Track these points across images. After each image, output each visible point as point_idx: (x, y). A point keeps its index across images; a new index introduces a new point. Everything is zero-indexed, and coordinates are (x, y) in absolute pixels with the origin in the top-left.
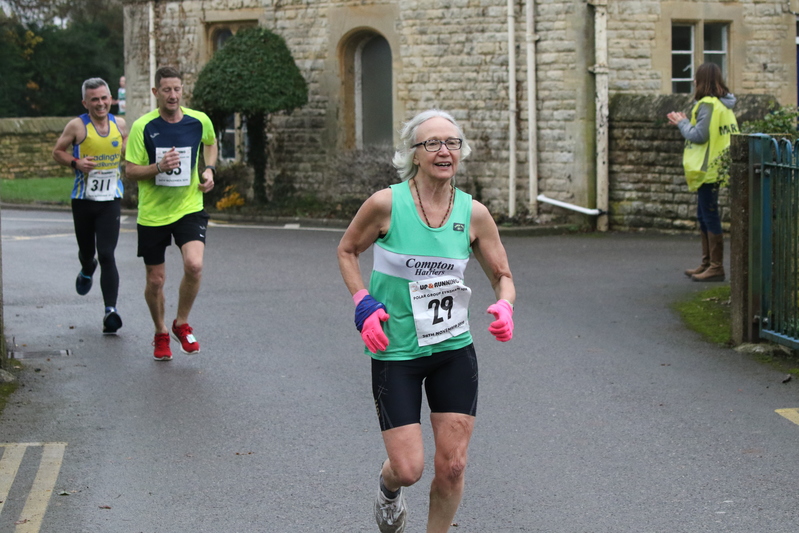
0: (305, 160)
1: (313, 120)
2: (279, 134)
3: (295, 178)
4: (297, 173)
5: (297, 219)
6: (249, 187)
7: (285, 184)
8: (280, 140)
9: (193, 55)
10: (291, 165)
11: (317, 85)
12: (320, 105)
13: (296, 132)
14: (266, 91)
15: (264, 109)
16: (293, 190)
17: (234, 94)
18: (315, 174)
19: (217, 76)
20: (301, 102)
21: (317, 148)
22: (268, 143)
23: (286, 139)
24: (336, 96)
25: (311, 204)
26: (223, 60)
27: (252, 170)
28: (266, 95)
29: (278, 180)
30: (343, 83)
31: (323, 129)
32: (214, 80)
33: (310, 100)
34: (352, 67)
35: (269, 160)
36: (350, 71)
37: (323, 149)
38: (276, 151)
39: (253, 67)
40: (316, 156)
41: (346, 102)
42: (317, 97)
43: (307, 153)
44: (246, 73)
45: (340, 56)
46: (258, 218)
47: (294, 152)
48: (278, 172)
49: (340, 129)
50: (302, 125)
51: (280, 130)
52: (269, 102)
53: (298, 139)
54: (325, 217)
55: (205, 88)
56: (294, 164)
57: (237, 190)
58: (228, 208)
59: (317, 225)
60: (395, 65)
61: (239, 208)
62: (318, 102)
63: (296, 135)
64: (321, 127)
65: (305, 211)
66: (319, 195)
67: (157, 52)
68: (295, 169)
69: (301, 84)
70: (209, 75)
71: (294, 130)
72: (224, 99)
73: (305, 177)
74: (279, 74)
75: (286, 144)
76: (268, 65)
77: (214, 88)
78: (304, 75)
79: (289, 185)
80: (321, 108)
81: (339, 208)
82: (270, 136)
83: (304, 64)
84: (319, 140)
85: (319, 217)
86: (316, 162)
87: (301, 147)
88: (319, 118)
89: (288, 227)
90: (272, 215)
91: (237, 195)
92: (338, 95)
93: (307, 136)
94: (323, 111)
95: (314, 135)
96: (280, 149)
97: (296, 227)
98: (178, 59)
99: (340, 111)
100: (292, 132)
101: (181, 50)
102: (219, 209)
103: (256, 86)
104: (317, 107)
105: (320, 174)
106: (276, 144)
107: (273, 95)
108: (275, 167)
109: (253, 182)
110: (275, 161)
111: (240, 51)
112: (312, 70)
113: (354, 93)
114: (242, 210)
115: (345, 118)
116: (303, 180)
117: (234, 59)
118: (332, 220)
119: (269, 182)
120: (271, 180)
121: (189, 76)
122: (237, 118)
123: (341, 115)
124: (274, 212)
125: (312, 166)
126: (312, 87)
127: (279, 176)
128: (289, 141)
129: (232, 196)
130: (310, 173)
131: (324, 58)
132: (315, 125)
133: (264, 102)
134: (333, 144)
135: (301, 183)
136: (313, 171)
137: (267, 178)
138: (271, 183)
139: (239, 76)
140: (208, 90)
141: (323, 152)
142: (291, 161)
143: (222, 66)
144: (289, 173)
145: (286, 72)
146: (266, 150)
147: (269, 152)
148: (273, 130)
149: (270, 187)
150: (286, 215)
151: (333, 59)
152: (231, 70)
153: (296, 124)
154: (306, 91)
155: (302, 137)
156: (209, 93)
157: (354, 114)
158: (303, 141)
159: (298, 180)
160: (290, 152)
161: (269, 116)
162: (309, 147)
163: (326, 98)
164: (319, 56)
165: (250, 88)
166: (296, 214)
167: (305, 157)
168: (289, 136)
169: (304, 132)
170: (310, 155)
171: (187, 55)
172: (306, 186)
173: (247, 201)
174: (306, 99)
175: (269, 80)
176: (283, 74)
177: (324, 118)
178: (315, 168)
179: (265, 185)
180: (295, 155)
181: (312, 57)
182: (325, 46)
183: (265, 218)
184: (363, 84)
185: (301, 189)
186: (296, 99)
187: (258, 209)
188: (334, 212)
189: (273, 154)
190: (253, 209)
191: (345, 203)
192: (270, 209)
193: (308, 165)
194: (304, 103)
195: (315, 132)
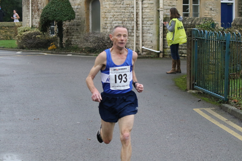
0: (75, 35)
3: (72, 41)
4: (72, 39)
5: (71, 53)
6: (58, 43)
7: (69, 42)
8: (67, 29)
9: (42, 4)
10: (70, 37)
11: (78, 13)
12: (79, 19)
13: (72, 27)
14: (63, 15)
15: (62, 20)
16: (71, 44)
17: (53, 16)
19: (48, 10)
20: (73, 18)
21: (78, 32)
22: (63, 30)
23: (69, 29)
25: (76, 48)
26: (50, 5)
27: (59, 38)
28: (63, 16)
29: (67, 41)
30: (86, 13)
32: (47, 11)
33: (76, 17)
34: (89, 8)
35: (64, 35)
36: (88, 9)
38: (66, 33)
39: (59, 8)
40: (78, 34)
41: (87, 18)
43: (75, 33)
44: (57, 9)
45: (85, 5)
46: (60, 52)
47: (71, 33)
48: (67, 39)
49: (85, 26)
50: (74, 25)
51: (68, 26)
52: (63, 18)
53: (73, 29)
55: (44, 14)
56: (71, 37)
57: (55, 44)
58: (51, 49)
59: (77, 55)
60: (101, 7)
61: (55, 49)
62: (79, 18)
63: (72, 28)
64: (79, 26)
65: (74, 51)
66: (79, 46)
67: (32, 3)
68: (72, 38)
69: (73, 13)
70: (46, 10)
71: (72, 26)
72: (50, 17)
74: (66, 10)
75: (69, 30)
76: (64, 7)
77: (47, 14)
78: (74, 10)
81: (84, 50)
82: (64, 28)
83: (74, 7)
85: (78, 52)
86: (78, 36)
87: (73, 32)
88: (79, 23)
89: (68, 55)
91: (54, 46)
92: (84, 16)
93: (75, 28)
94: (80, 21)
95: (78, 28)
96: (67, 32)
97: (71, 55)
98: (38, 5)
99: (85, 21)
100: (71, 27)
101: (39, 2)
102: (49, 50)
103: (60, 13)
104: (78, 20)
105: (79, 40)
107: (65, 16)
108: (66, 37)
109: (59, 42)
110: (66, 35)
111: (55, 3)
112: (77, 9)
113: (89, 16)
114: (56, 50)
115: (87, 23)
116: (74, 41)
117: (53, 5)
118: (81, 53)
119: (64, 41)
121: (41, 10)
122: (55, 23)
123: (85, 22)
124: (65, 51)
126: (77, 14)
128: (70, 30)
129: (53, 46)
130: (76, 39)
131: (81, 5)
132: (78, 25)
133: (62, 18)
134: (83, 31)
136: (77, 39)
137: (63, 40)
139: (55, 10)
140: (45, 14)
141: (80, 33)
142: (71, 36)
143: (50, 7)
144: (70, 39)
145: (69, 9)
146: (63, 33)
147: (64, 33)
148: (65, 26)
149: (64, 43)
150: (68, 52)
151: (83, 5)
152: (52, 8)
153: (72, 24)
154: (75, 15)
156: (46, 15)
157: (89, 22)
160: (70, 33)
161: (64, 22)
162: (76, 31)
163: (81, 17)
164: (79, 5)
165: (58, 14)
166: (71, 51)
168: (70, 28)
169: (75, 27)
171: (40, 4)
172: (75, 43)
173: (57, 48)
174: (75, 17)
175: (64, 12)
176: (68, 10)
179: (63, 43)
180: (72, 34)
181: (77, 5)
182: (81, 1)
183: (62, 52)
184: (92, 13)
185: (73, 44)
186: (71, 17)
187: (60, 50)
188: (82, 51)
189: (65, 33)
190: (59, 50)
191: (85, 48)
192: (64, 50)
193: (76, 37)
194: (74, 19)
195: (78, 27)
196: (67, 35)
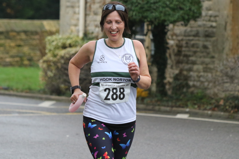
0: (198, 62)
1: (206, 31)
2: (179, 41)
3: (190, 77)
4: (192, 73)
5: (187, 110)
7: (182, 81)
8: (179, 46)
10: (187, 67)
12: (212, 19)
13: (192, 40)
16: (188, 86)
18: (206, 74)
20: (196, 16)
21: (208, 53)
22: (168, 48)
23: (184, 45)
24: (225, 12)
25: (201, 98)
29: (176, 78)
31: (214, 39)
33: (204, 13)
35: (169, 61)
37: (213, 54)
40: (207, 60)
41: (233, 17)
42: (210, 13)
43: (200, 57)
46: (157, 108)
47: (190, 56)
48: (177, 72)
49: (227, 39)
50: (197, 35)
51: (180, 38)
53: (193, 46)
54: (210, 109)
56: (189, 66)
59: (203, 116)
62: (211, 16)
63: (192, 42)
64: (211, 37)
65: (195, 104)
66: (208, 92)
68: (190, 70)
69: (197, 1)
71: (191, 38)
72: (134, 11)
73: (197, 76)
75: (184, 49)
79: (185, 82)
80: (212, 21)
81: (222, 103)
82: (171, 42)
84: (210, 47)
85: (205, 109)
86: (207, 64)
87: (195, 52)
88: (211, 29)
89: (179, 116)
90: (168, 106)
92: (227, 11)
93: (201, 43)
94: (214, 24)
95: (208, 44)
96: (179, 53)
97: (186, 116)
99: (228, 24)
100: (189, 40)
104: (209, 21)
105: (210, 75)
106: (176, 49)
108: (174, 67)
110: (175, 62)
114: (145, 101)
115: (232, 30)
116: (196, 78)
118: (215, 113)
120: (170, 77)
122: (146, 27)
123: (229, 28)
124: (170, 104)
125: (204, 68)
126: (206, 4)
127: (177, 75)
128: (187, 47)
130: (202, 74)
132: (208, 36)
134: (221, 51)
135: (194, 81)
136: (204, 71)
137: (167, 76)
138: (171, 80)
141: (213, 57)
142: (187, 63)
144: (185, 73)
146: (167, 55)
147: (170, 55)
148: (174, 37)
149: (170, 83)
150: (179, 106)
153: (193, 33)
154: (200, 7)
155: (197, 44)
158: (197, 47)
159: (192, 79)
160: (187, 56)
161: (171, 26)
162: (202, 52)
163: (217, 13)
165: (154, 3)
166: (187, 106)
167: (199, 60)
168: (187, 43)
169: (199, 40)
170: (202, 59)
172: (198, 84)
174: (200, 14)
177: (214, 30)
178: (206, 70)
179: (165, 81)
180: (191, 58)
183: (163, 108)
185: (194, 86)
186: (191, 13)
187: (158, 101)
188: (218, 106)
189: (173, 57)
190: (154, 100)
191: (226, 99)
192: (167, 101)
193: (200, 67)
194: (198, 17)
195: (207, 41)
196: (178, 62)
